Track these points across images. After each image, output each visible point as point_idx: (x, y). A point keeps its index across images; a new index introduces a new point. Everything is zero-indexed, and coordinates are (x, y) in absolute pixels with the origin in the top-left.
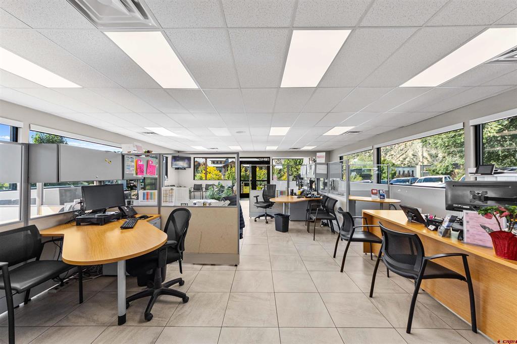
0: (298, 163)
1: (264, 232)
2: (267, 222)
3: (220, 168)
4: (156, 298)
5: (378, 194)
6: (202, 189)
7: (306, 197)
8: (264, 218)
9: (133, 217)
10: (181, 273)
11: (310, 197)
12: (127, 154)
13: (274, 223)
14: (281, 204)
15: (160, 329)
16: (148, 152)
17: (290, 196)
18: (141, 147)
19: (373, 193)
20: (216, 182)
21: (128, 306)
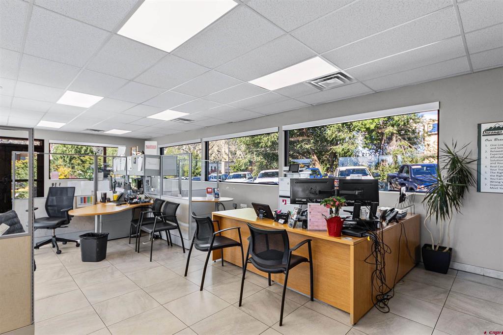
0: (83, 152)
1: (61, 270)
2: (59, 252)
5: (213, 194)
7: (131, 204)
8: (51, 245)
11: (136, 203)
14: (90, 218)
17: (99, 206)
19: (208, 193)
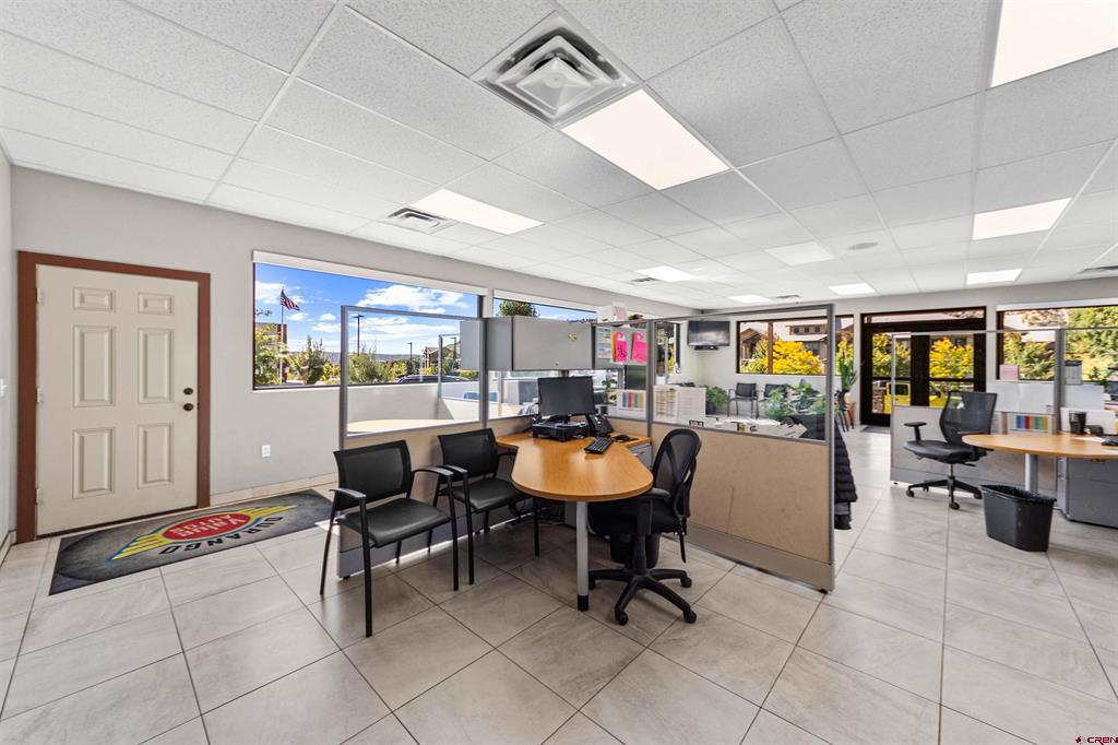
2: (955, 506)
3: (816, 346)
4: (636, 590)
6: (755, 394)
8: (945, 491)
9: (606, 435)
10: (685, 561)
12: (601, 325)
13: (982, 513)
14: (1016, 456)
15: (638, 648)
16: (635, 317)
17: (1067, 438)
18: (623, 309)
20: (794, 381)
21: (592, 586)
